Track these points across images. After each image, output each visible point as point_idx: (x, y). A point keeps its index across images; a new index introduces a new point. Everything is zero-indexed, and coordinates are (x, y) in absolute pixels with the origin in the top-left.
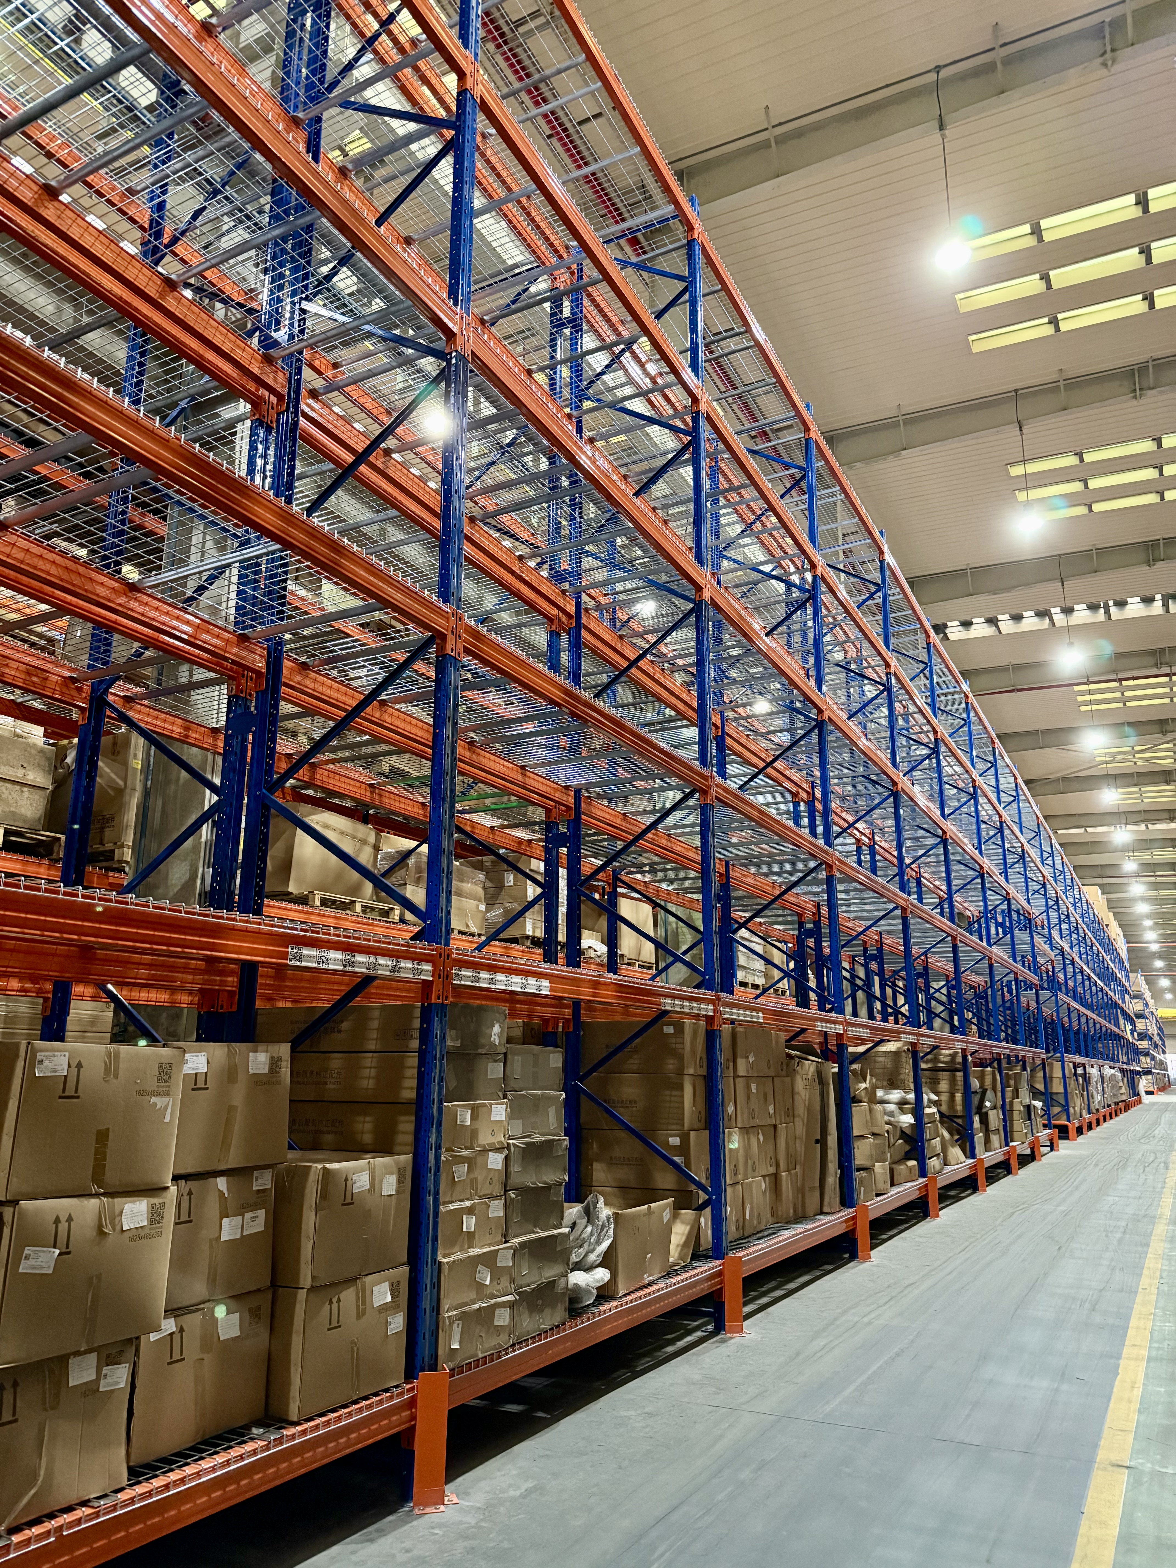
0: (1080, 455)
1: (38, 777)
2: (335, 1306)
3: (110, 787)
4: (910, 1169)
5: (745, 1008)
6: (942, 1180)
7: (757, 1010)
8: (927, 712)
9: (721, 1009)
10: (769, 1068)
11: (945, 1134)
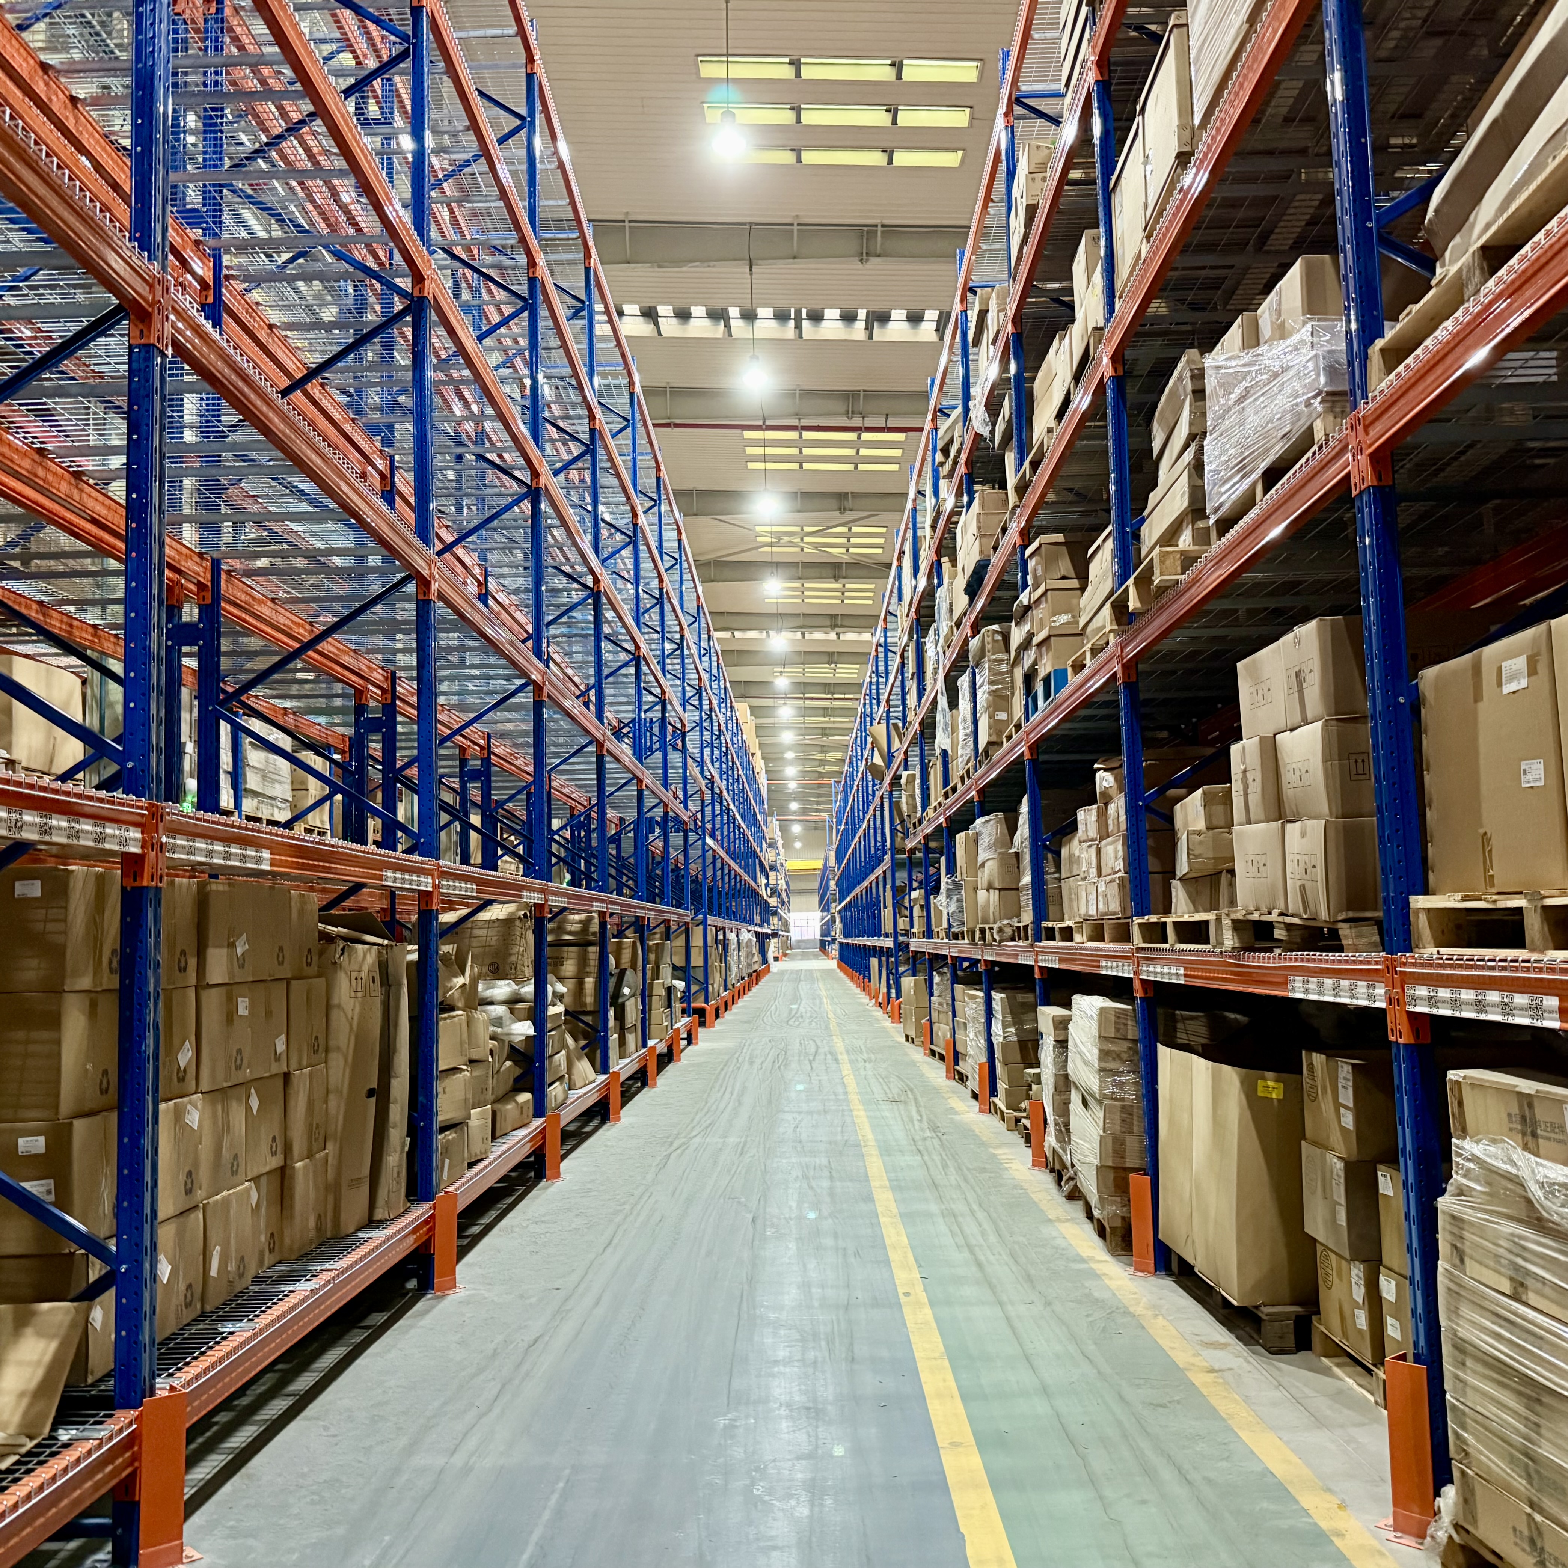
5: (228, 840)
6: (567, 1116)
7: (258, 845)
8: (585, 380)
9: (164, 839)
10: (281, 963)
11: (570, 1041)
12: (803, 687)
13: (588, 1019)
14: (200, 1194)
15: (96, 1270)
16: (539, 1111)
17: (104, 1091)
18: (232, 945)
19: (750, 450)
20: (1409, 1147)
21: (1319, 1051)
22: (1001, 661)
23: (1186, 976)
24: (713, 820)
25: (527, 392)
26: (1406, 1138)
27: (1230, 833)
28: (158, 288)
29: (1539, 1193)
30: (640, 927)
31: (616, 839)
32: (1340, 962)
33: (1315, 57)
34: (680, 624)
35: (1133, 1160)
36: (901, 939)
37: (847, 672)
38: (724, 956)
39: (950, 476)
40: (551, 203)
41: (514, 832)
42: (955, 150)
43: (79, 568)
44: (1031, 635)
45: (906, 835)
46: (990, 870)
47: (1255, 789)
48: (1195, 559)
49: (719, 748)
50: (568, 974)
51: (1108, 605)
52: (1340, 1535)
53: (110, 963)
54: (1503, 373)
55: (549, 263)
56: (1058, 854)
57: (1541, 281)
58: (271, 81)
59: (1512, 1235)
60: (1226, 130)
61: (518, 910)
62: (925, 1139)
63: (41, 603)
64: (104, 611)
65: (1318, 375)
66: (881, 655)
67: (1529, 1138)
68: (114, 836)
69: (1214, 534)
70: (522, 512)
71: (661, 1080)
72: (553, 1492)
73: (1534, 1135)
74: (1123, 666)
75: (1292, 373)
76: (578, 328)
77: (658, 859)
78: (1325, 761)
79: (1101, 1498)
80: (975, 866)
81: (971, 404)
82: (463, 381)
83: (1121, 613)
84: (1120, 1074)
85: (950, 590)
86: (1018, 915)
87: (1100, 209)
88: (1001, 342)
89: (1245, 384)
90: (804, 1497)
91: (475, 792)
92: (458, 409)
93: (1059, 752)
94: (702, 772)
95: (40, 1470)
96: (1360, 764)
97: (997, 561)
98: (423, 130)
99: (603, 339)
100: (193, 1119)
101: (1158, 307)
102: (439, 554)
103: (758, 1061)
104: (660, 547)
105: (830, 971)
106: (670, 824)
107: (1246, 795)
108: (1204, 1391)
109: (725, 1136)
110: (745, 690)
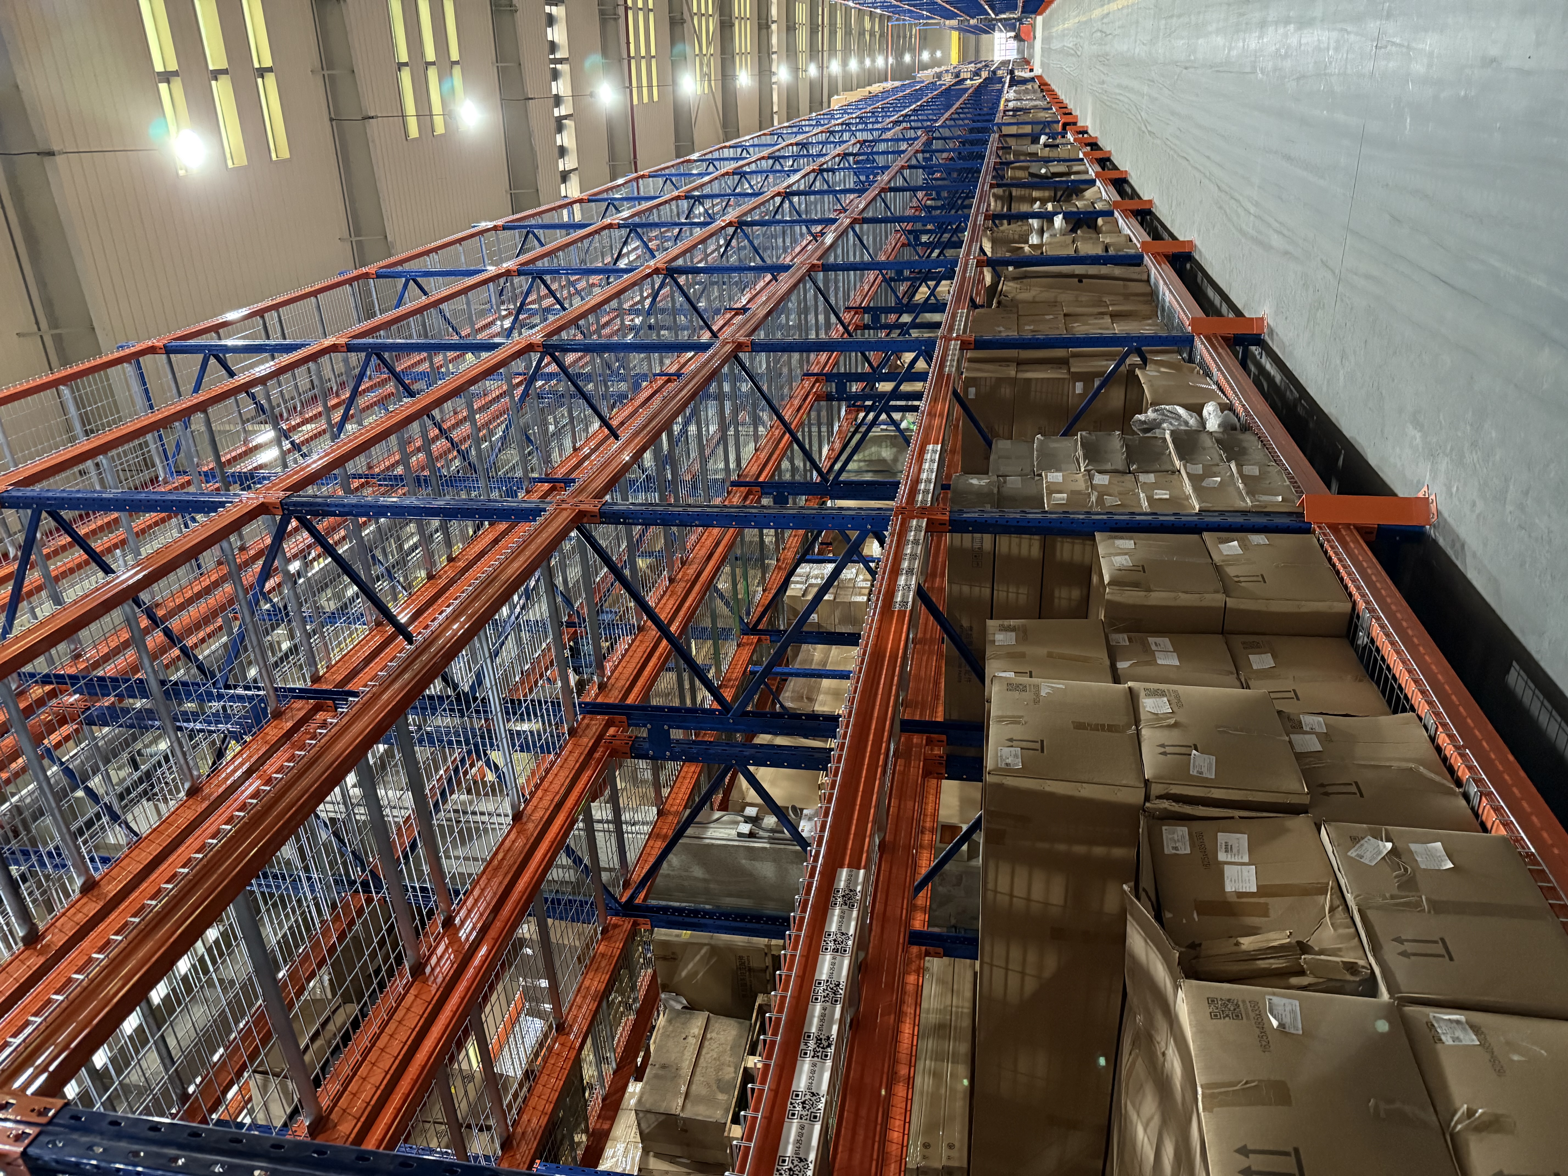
0: (401, 66)
1: (696, 1024)
2: (1242, 579)
3: (707, 963)
4: (1105, 223)
6: (1117, 199)
11: (1071, 200)
12: (814, 52)
13: (1059, 194)
16: (1109, 214)
19: (646, 100)
38: (1026, 111)
61: (986, 236)
103: (1103, 77)
109: (1143, 95)
110: (816, 103)
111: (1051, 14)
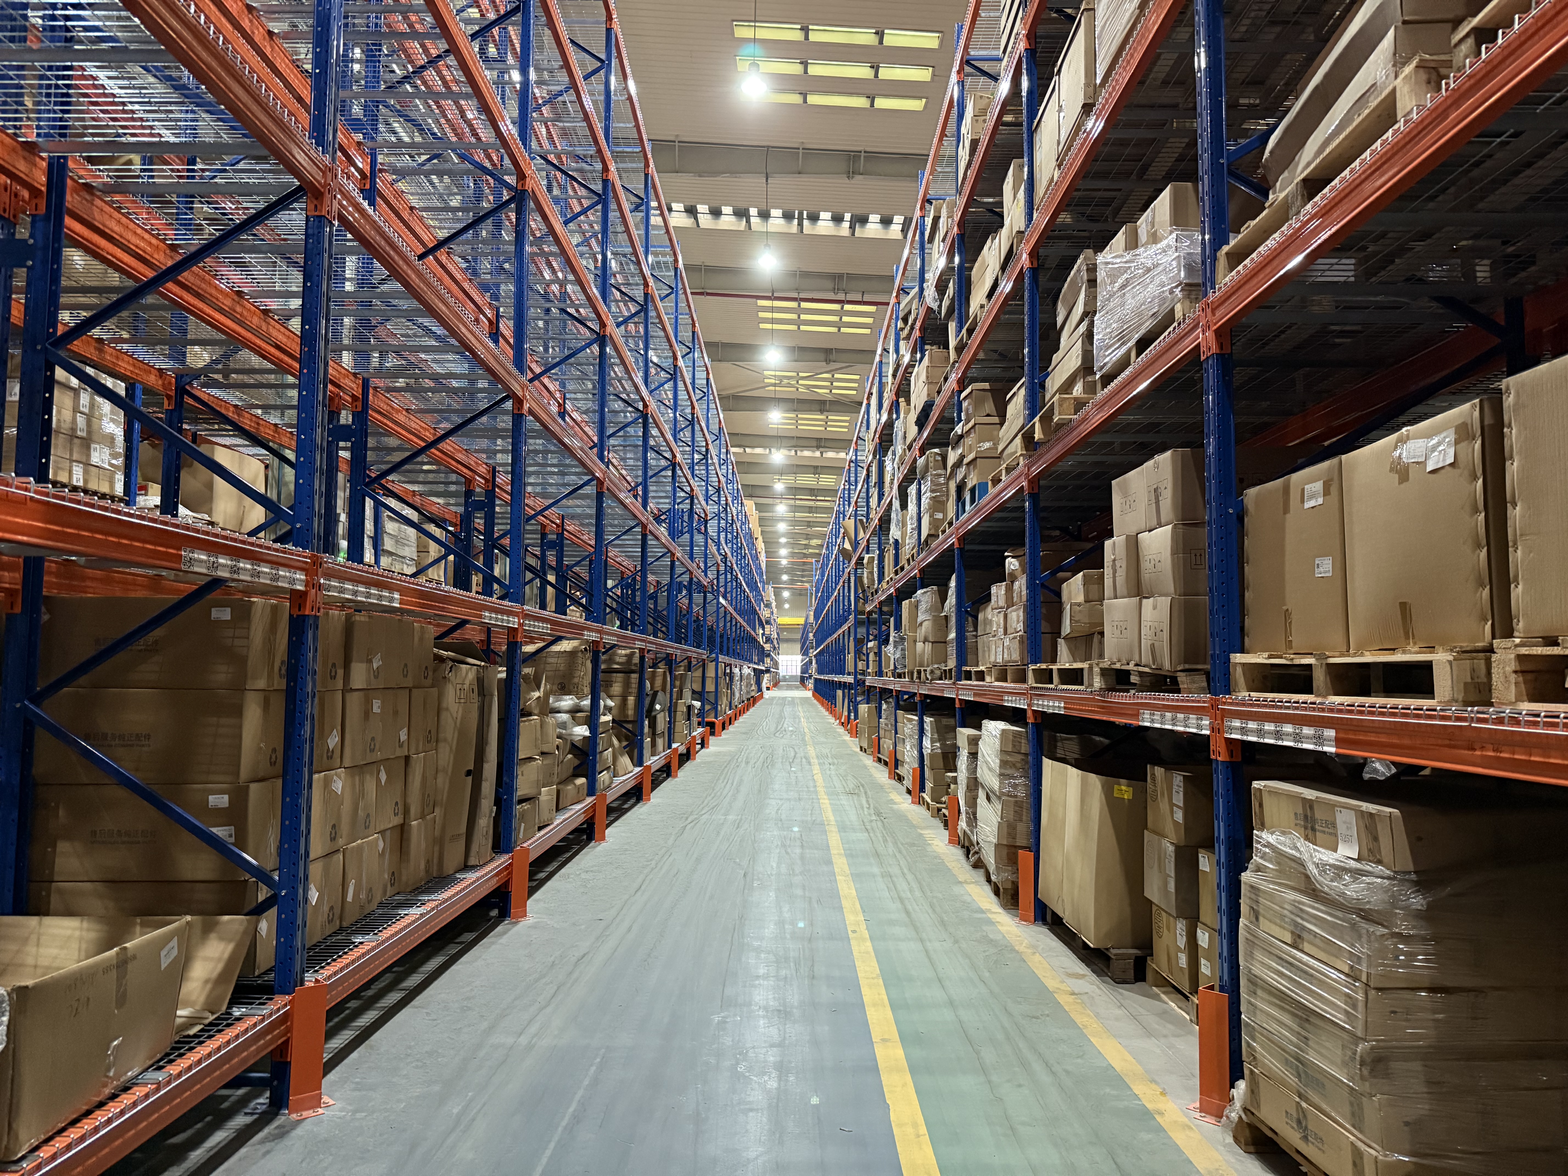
4: (578, 788)
5: (369, 583)
6: (611, 796)
7: (390, 588)
8: (642, 257)
9: (322, 581)
10: (406, 676)
11: (615, 742)
12: (794, 491)
13: (630, 726)
14: (341, 842)
15: (263, 893)
16: (591, 791)
17: (273, 764)
18: (370, 661)
19: (761, 315)
20: (1222, 836)
21: (1160, 764)
22: (940, 475)
23: (1065, 708)
24: (725, 586)
25: (599, 264)
26: (1221, 830)
27: (1102, 605)
28: (329, 175)
29: (1315, 871)
30: (669, 661)
31: (654, 597)
32: (1178, 700)
33: (1187, 36)
34: (706, 441)
35: (1021, 841)
36: (859, 677)
37: (827, 480)
38: (730, 685)
39: (908, 338)
40: (622, 125)
41: (580, 589)
42: (920, 98)
43: (264, 381)
44: (962, 457)
45: (866, 601)
46: (926, 627)
47: (1121, 574)
48: (1084, 404)
49: (732, 533)
50: (615, 693)
51: (1020, 436)
52: (1161, 1113)
53: (280, 670)
54: (1315, 274)
55: (618, 169)
56: (976, 618)
57: (1344, 207)
58: (417, 26)
59: (1294, 901)
60: (1120, 89)
61: (581, 645)
62: (871, 821)
63: (236, 406)
64: (283, 415)
65: (1179, 271)
66: (853, 469)
67: (1310, 832)
68: (284, 577)
69: (1099, 386)
70: (592, 352)
71: (681, 773)
72: (591, 1065)
73: (1313, 829)
74: (1029, 481)
75: (1161, 268)
76: (639, 219)
77: (684, 612)
78: (1174, 553)
79: (989, 1082)
80: (915, 625)
81: (925, 285)
82: (551, 254)
83: (1029, 442)
84: (1014, 778)
85: (905, 423)
86: (945, 662)
87: (1025, 144)
88: (949, 240)
89: (1126, 276)
90: (774, 1074)
91: (551, 559)
92: (547, 275)
93: (980, 543)
94: (718, 550)
95: (218, 1036)
96: (1198, 557)
97: (940, 401)
98: (528, 66)
99: (656, 227)
100: (338, 786)
101: (1065, 218)
102: (531, 381)
103: (752, 762)
104: (693, 383)
105: (807, 698)
106: (694, 587)
107: (1114, 577)
108: (1066, 1008)
109: (726, 814)
110: (752, 491)
111: (812, 705)
